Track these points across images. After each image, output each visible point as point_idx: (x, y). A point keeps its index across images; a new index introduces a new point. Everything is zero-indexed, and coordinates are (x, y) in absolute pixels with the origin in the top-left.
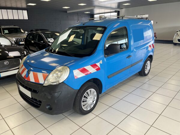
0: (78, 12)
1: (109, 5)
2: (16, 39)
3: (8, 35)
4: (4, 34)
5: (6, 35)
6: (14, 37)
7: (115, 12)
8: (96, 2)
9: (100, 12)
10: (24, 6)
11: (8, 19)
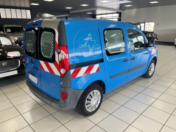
0: (80, 12)
1: (111, 7)
2: (18, 38)
3: (10, 34)
4: (6, 33)
5: (9, 34)
6: (16, 36)
7: (117, 13)
8: (98, 3)
9: (102, 13)
10: (28, 5)
11: (11, 18)
